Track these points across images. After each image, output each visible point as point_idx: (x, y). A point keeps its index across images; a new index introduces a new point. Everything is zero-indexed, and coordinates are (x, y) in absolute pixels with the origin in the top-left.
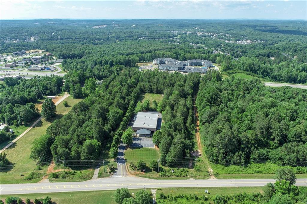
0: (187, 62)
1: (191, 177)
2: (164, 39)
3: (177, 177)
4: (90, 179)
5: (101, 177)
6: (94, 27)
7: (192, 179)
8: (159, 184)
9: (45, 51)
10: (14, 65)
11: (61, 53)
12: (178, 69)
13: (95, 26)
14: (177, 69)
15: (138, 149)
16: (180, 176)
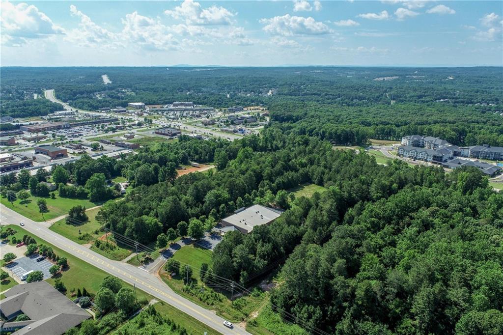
0: (467, 149)
1: (216, 309)
2: (490, 104)
3: (199, 301)
4: (120, 260)
5: (130, 263)
6: (377, 79)
7: (213, 313)
8: (170, 297)
9: (266, 110)
10: (211, 122)
11: (274, 114)
12: (434, 159)
13: (379, 78)
14: (432, 158)
15: (201, 250)
16: (204, 302)
